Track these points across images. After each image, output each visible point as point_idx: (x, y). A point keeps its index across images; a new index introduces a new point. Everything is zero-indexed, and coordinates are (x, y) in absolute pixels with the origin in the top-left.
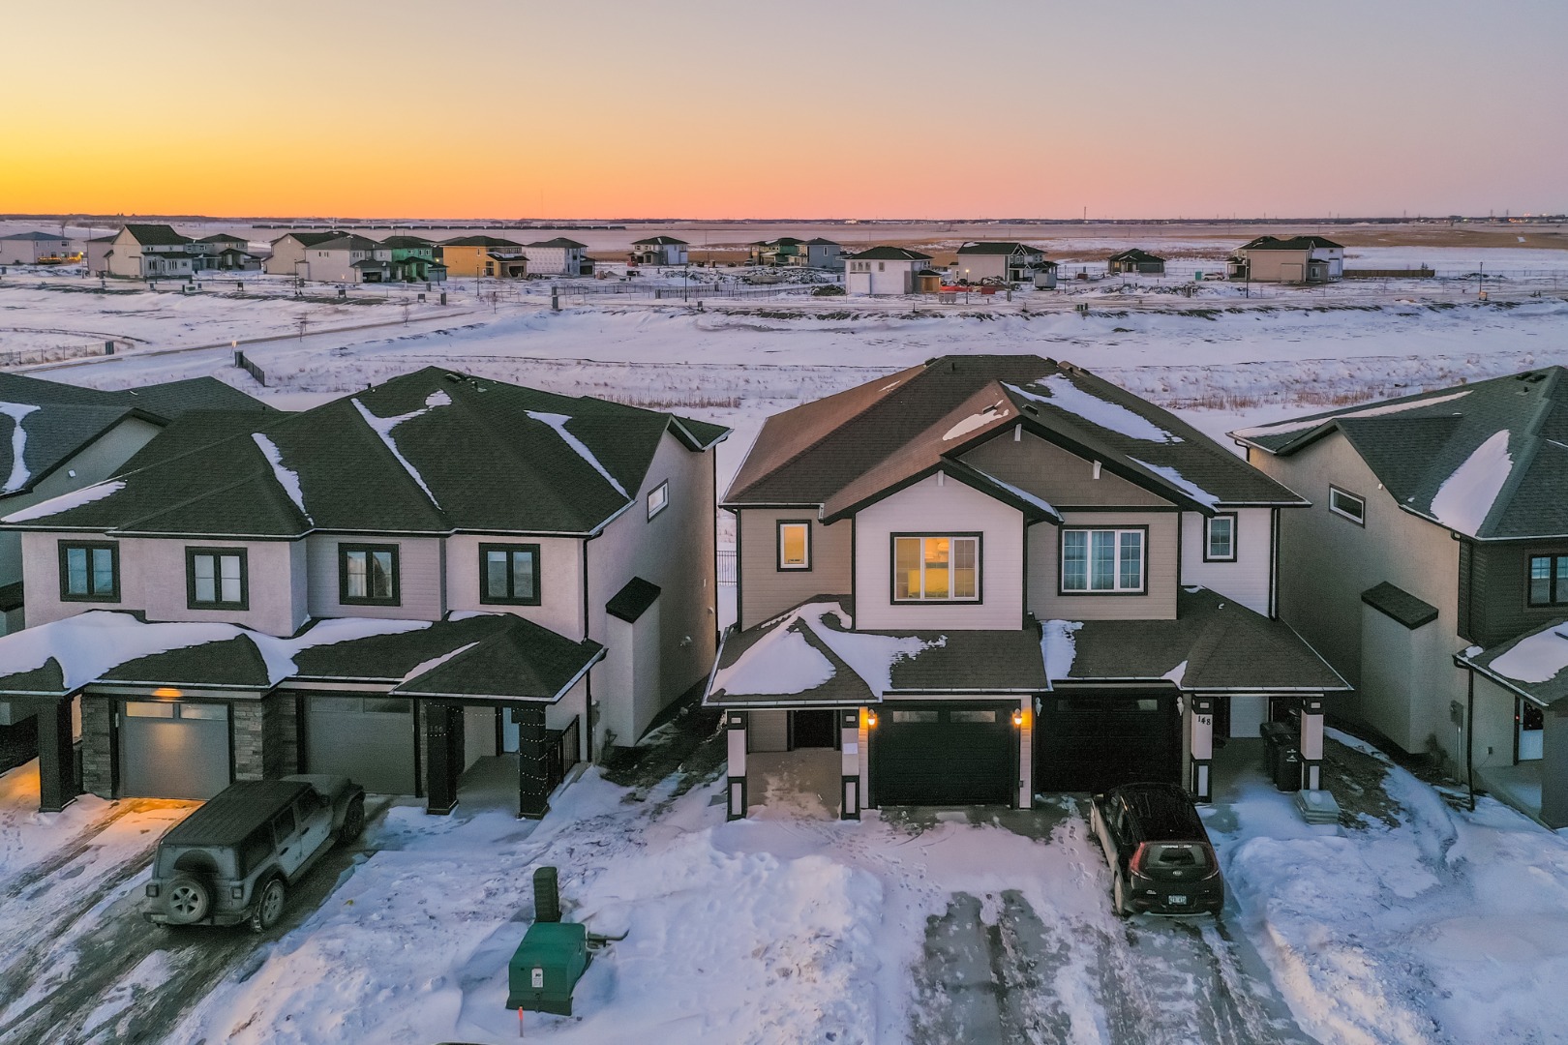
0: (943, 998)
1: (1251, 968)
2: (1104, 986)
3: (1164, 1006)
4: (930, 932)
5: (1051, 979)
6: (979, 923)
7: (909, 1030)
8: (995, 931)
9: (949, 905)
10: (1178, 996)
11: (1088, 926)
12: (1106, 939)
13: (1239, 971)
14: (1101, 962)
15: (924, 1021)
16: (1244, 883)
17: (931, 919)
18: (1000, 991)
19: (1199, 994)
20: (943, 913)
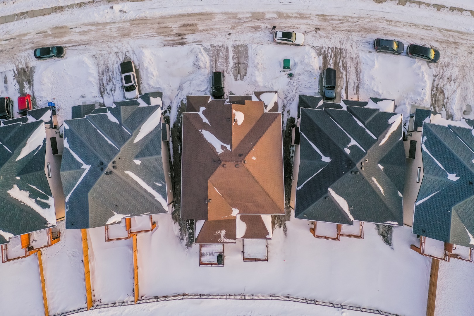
0: (245, 62)
1: (212, 67)
2: (228, 64)
3: (222, 61)
4: (246, 73)
5: (233, 65)
6: (240, 75)
7: (248, 57)
8: (239, 73)
9: (244, 78)
10: (220, 62)
11: (228, 74)
12: (226, 72)
13: (213, 66)
14: (227, 68)
15: (247, 59)
16: (208, 82)
17: (246, 76)
18: (239, 63)
19: (218, 63)
20: (245, 76)
